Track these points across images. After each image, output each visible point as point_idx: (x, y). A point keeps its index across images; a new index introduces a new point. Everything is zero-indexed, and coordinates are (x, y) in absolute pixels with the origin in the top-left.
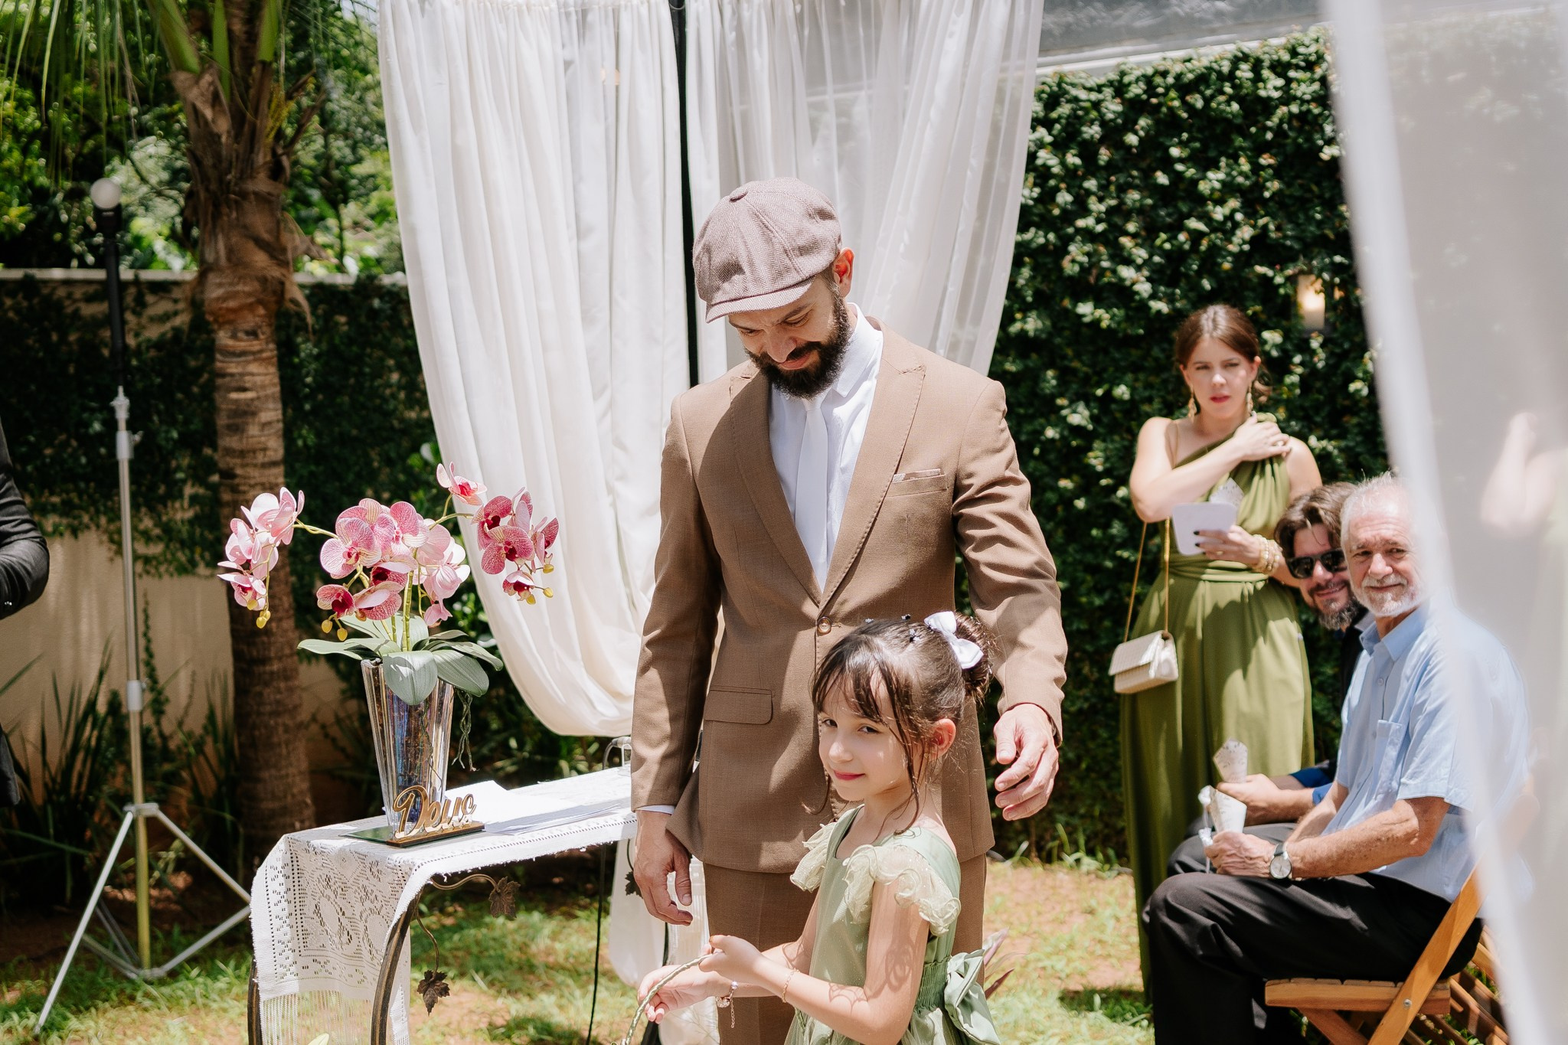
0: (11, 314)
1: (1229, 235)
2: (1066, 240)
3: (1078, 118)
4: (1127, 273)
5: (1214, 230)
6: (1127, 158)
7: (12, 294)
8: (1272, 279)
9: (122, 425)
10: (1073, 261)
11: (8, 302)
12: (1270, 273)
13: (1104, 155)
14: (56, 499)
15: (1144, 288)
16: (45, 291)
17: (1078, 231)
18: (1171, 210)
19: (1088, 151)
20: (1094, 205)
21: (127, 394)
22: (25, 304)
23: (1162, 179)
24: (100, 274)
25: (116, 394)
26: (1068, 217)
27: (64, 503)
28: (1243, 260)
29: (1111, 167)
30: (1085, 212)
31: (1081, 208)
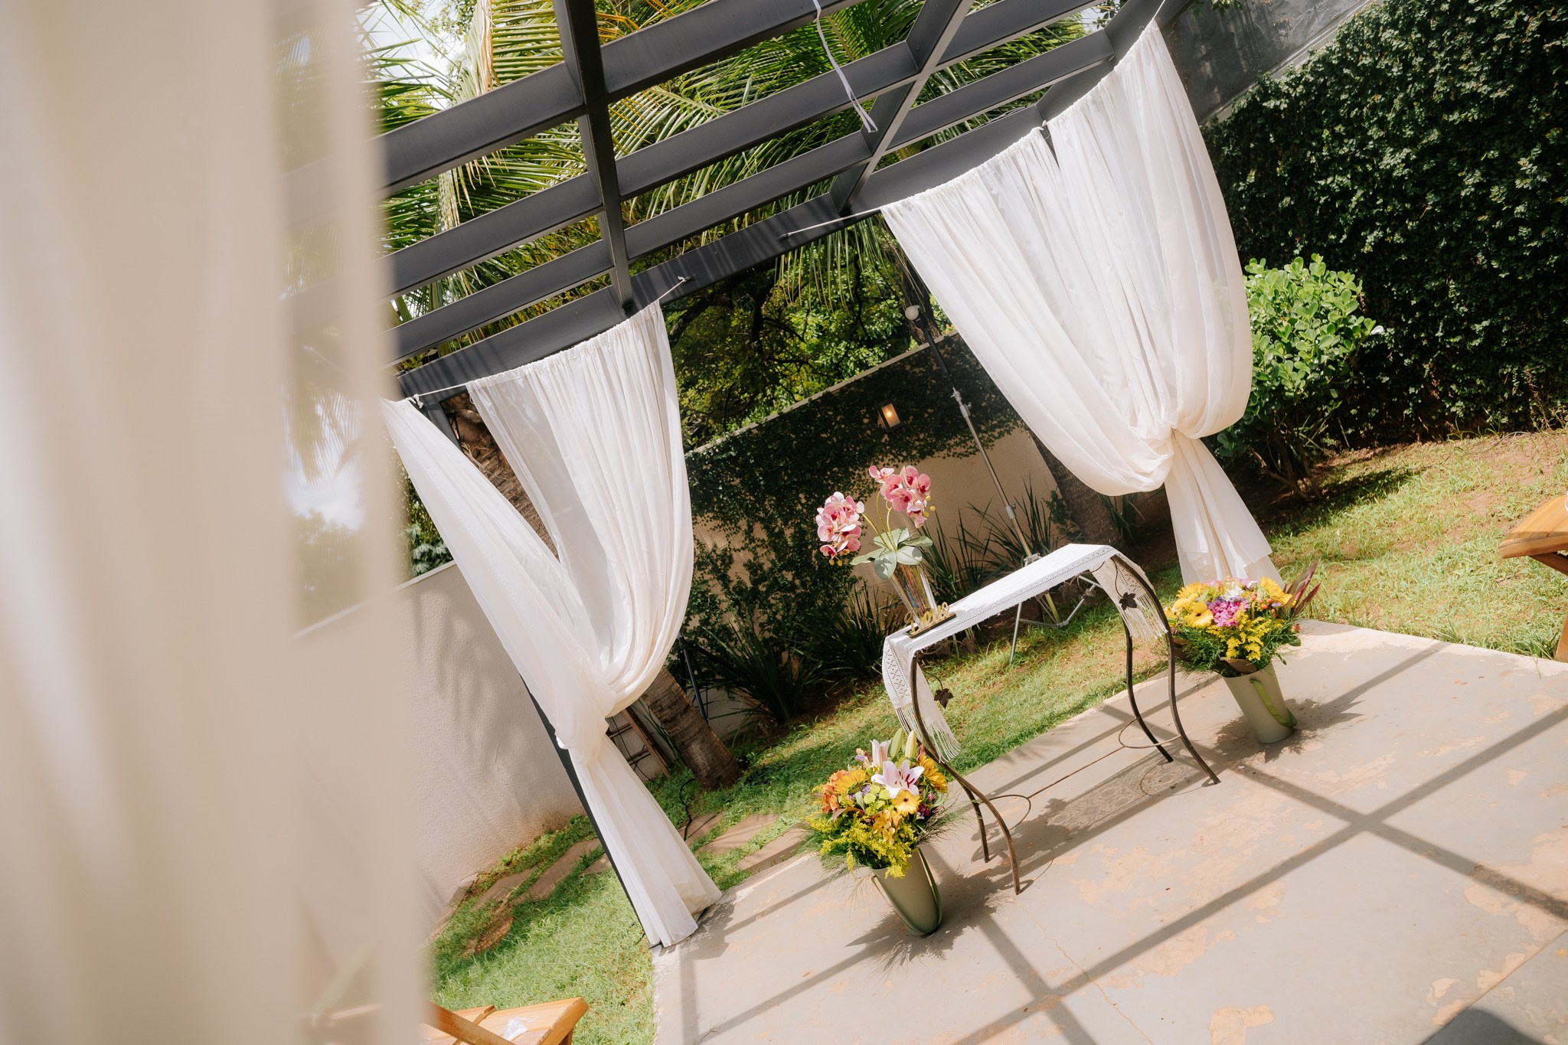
0: (945, 356)
1: (1522, 33)
2: (1433, 81)
3: (1410, 11)
4: (1469, 86)
5: (1513, 35)
6: (1448, 19)
7: (943, 348)
8: (1561, 45)
9: (960, 403)
10: (1438, 93)
11: (942, 351)
12: (1558, 43)
13: (1433, 24)
14: (995, 422)
15: (1484, 89)
16: (956, 340)
17: (1435, 74)
18: (1485, 35)
19: (1424, 27)
20: (1437, 55)
21: (957, 390)
22: (950, 349)
23: (1471, 20)
24: (927, 345)
25: (953, 391)
26: (1425, 68)
27: (999, 422)
28: (1537, 44)
29: (1440, 29)
30: (1434, 62)
31: (1430, 60)
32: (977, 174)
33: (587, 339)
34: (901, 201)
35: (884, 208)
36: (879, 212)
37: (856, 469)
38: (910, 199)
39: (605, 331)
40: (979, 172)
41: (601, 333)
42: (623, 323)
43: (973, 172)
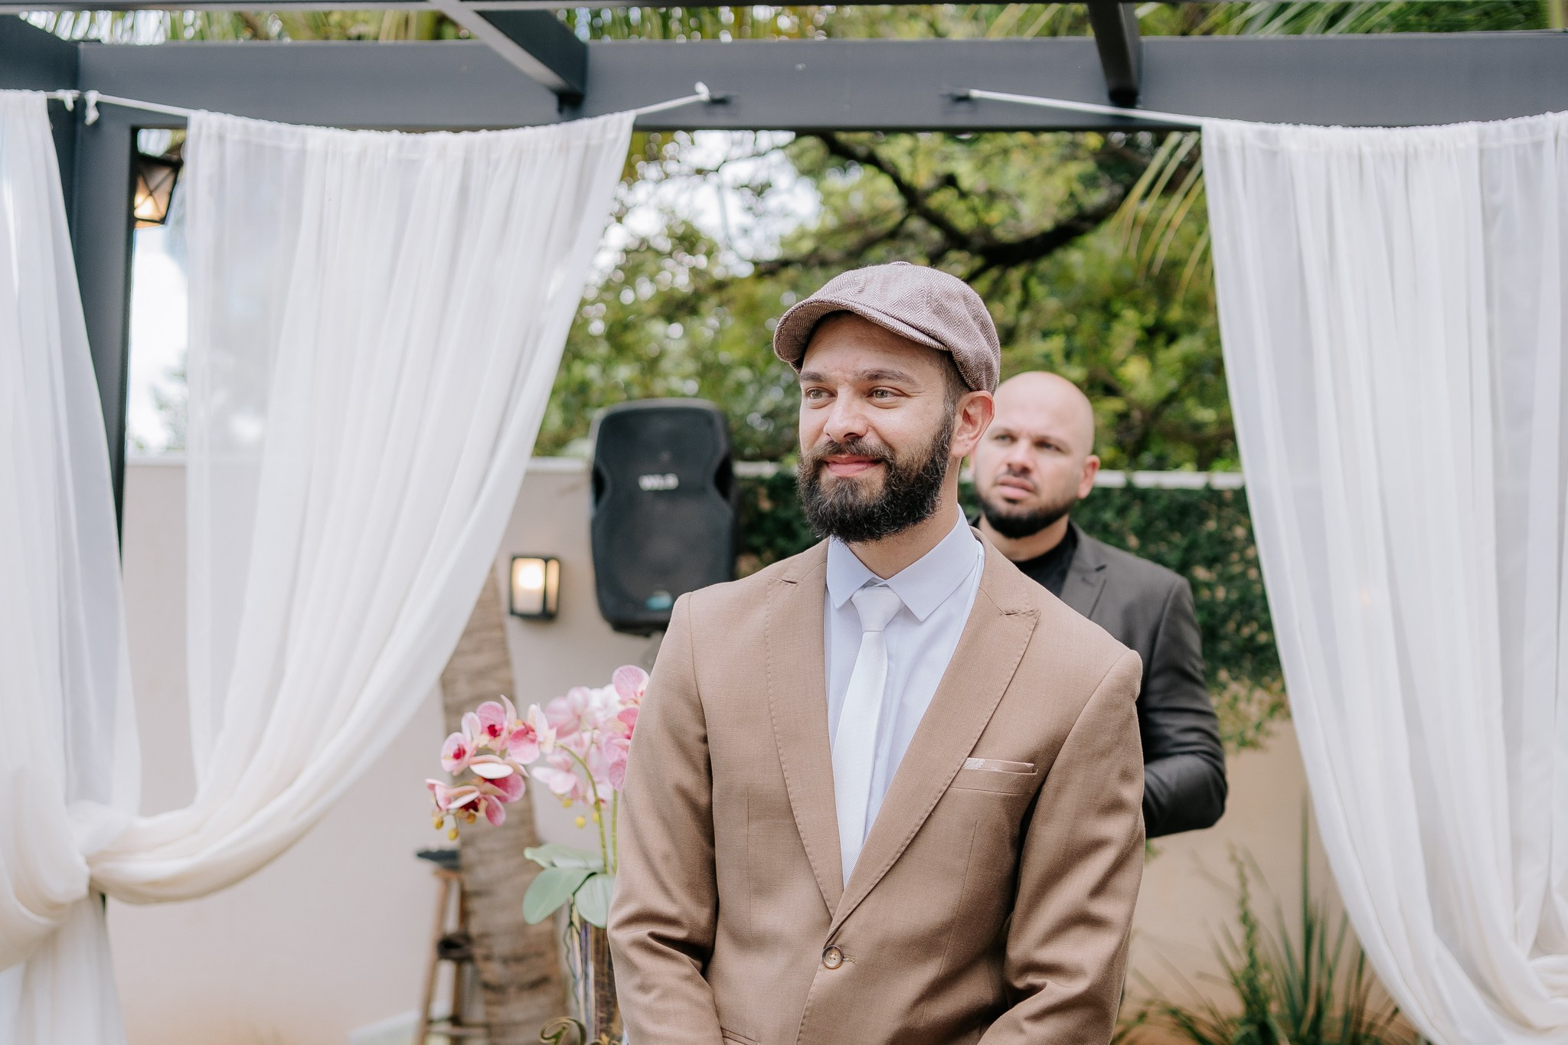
32: (1473, 141)
33: (456, 130)
34: (1262, 126)
35: (1212, 127)
36: (1197, 129)
37: (1235, 679)
38: (1285, 129)
39: (499, 128)
40: (1482, 138)
41: (490, 128)
42: (541, 131)
43: (1465, 135)
